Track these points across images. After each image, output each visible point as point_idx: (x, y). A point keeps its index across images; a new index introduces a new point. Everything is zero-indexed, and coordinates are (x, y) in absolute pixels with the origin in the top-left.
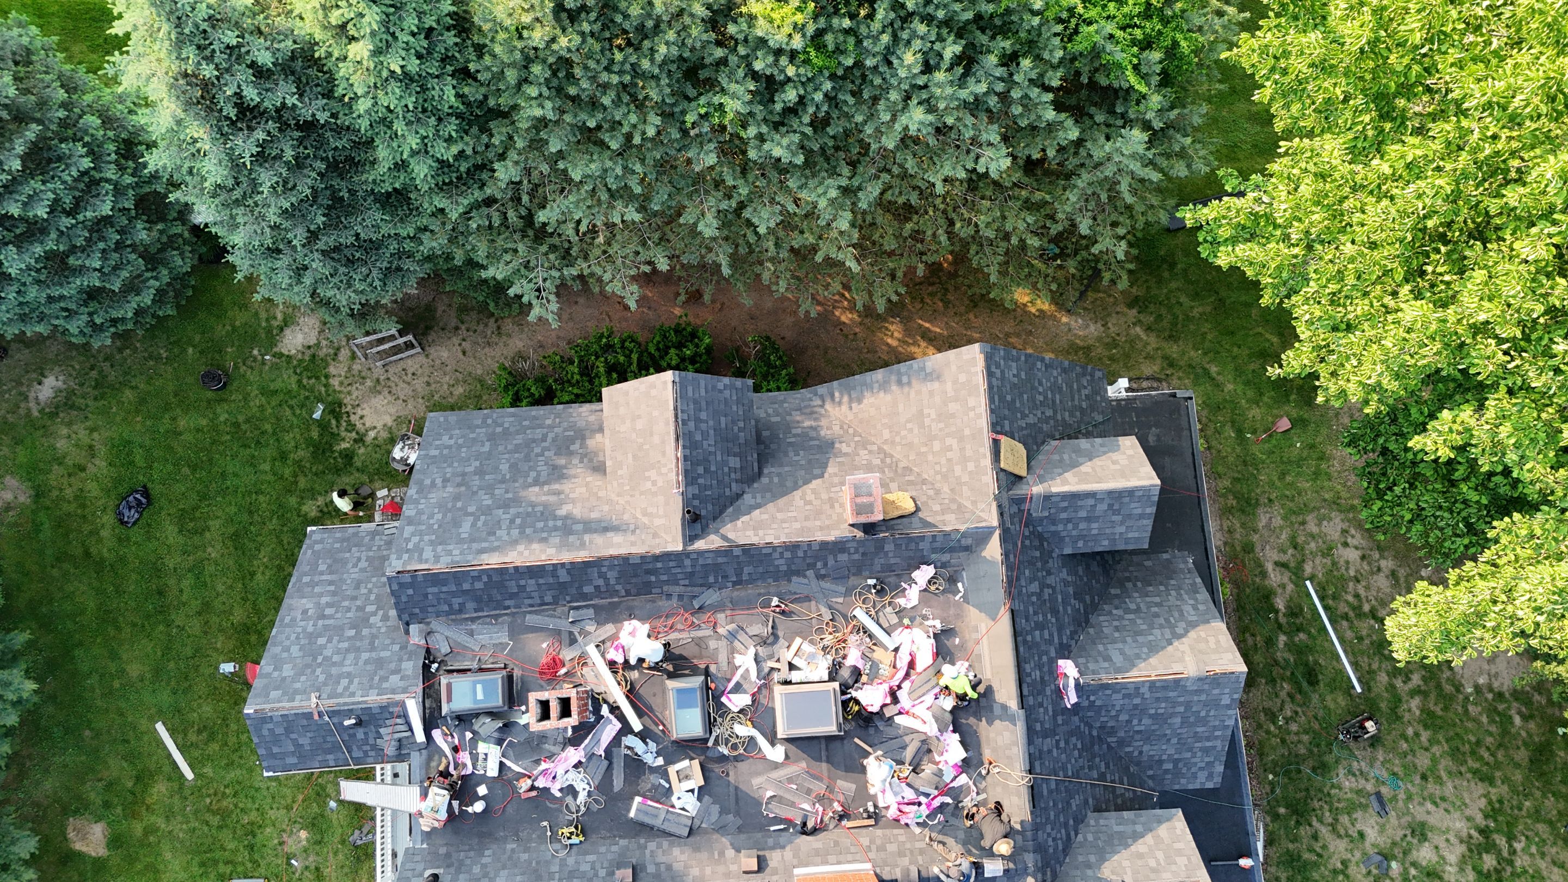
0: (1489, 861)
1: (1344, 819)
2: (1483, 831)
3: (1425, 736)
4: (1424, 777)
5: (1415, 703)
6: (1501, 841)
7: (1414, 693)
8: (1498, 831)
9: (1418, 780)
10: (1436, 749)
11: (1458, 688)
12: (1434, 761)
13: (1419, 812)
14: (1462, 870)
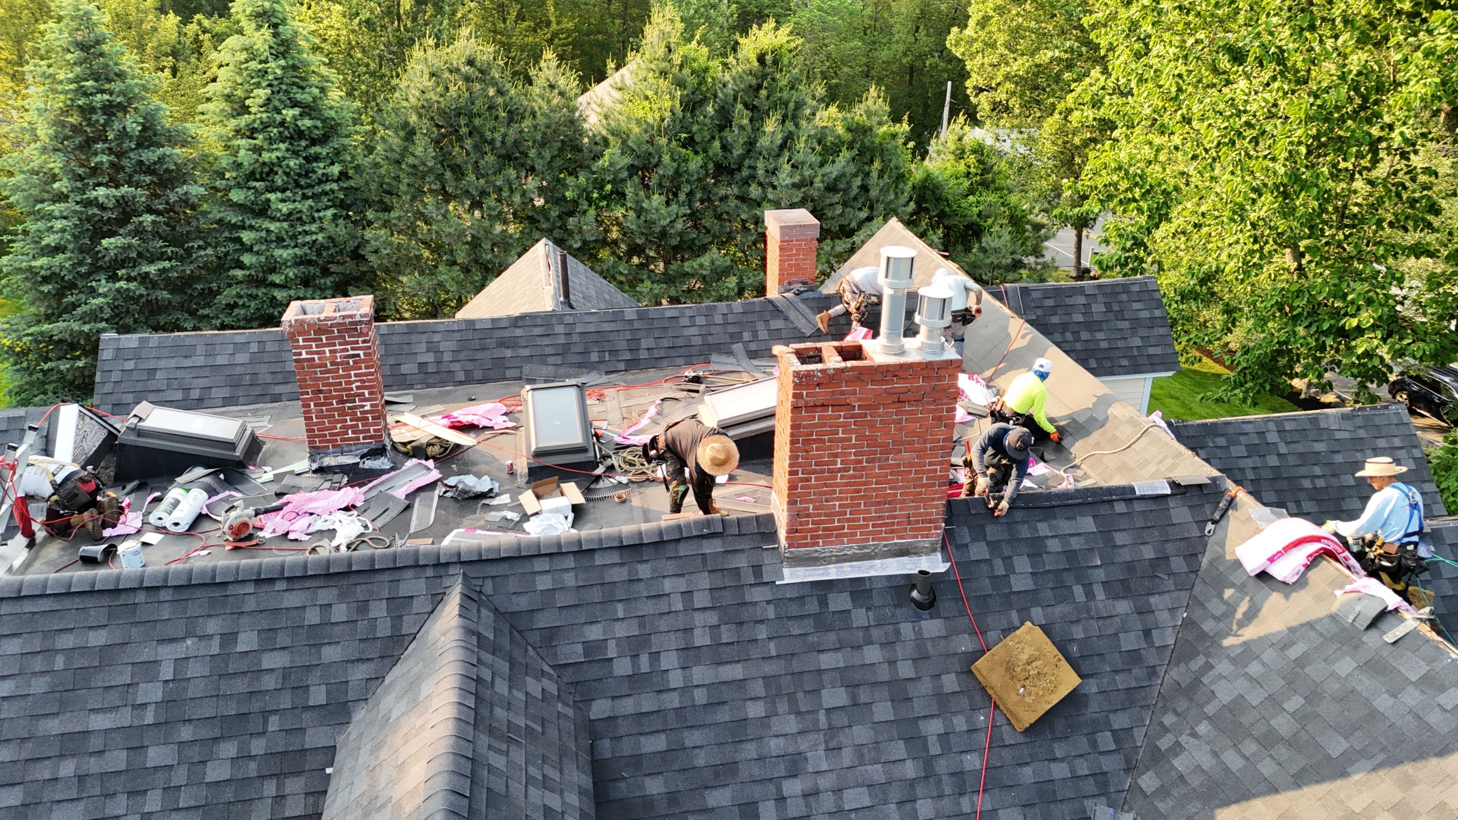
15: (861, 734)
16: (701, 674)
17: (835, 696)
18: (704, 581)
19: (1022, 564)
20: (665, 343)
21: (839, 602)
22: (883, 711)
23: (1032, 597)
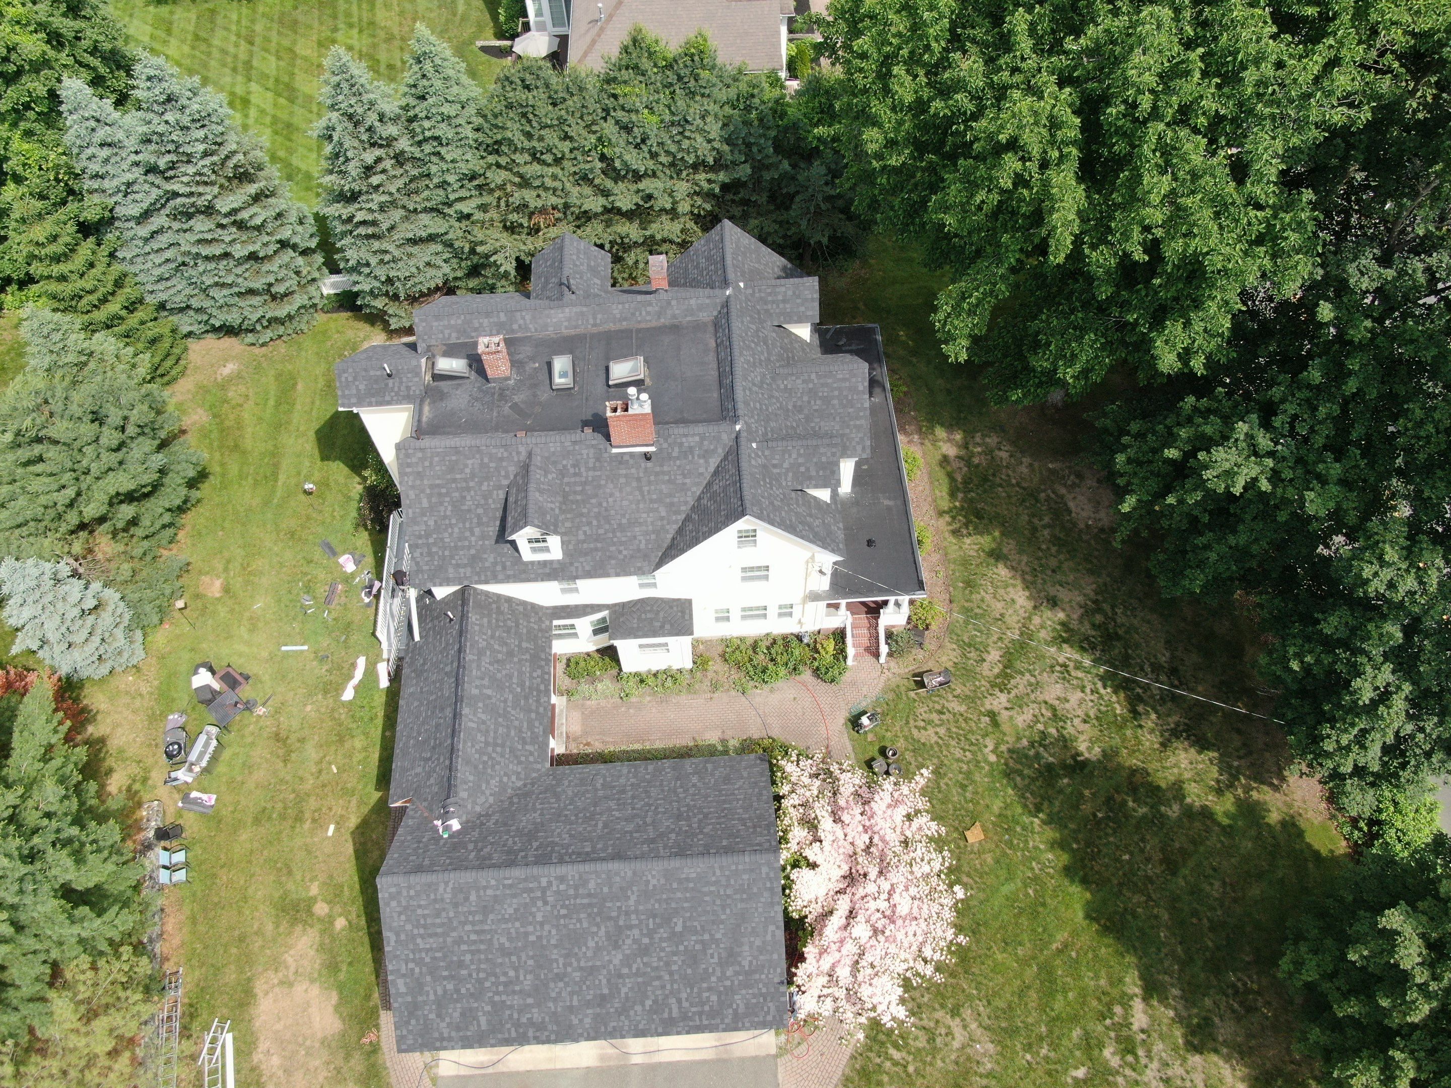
0: (1099, 618)
1: (1001, 591)
2: (1095, 602)
3: (1054, 549)
4: (1053, 571)
5: (1046, 532)
6: (1106, 607)
7: (1044, 527)
8: (1104, 601)
9: (1049, 572)
10: (1062, 557)
11: (1075, 525)
12: (1061, 562)
13: (1052, 591)
14: (1081, 623)
15: (628, 489)
16: (591, 473)
17: (622, 480)
18: (592, 451)
19: (676, 449)
21: (626, 458)
22: (634, 484)
23: (678, 458)
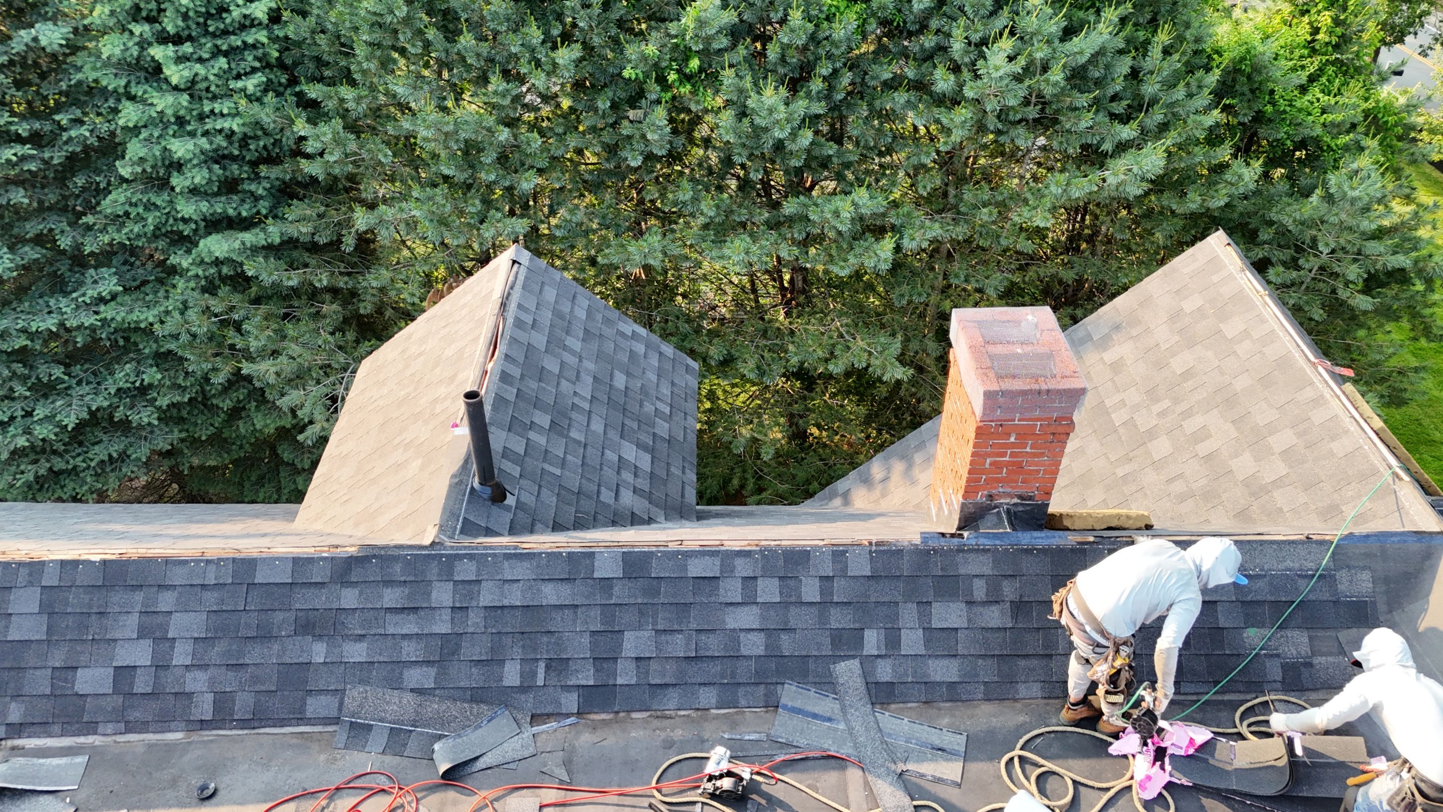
20: (678, 646)
